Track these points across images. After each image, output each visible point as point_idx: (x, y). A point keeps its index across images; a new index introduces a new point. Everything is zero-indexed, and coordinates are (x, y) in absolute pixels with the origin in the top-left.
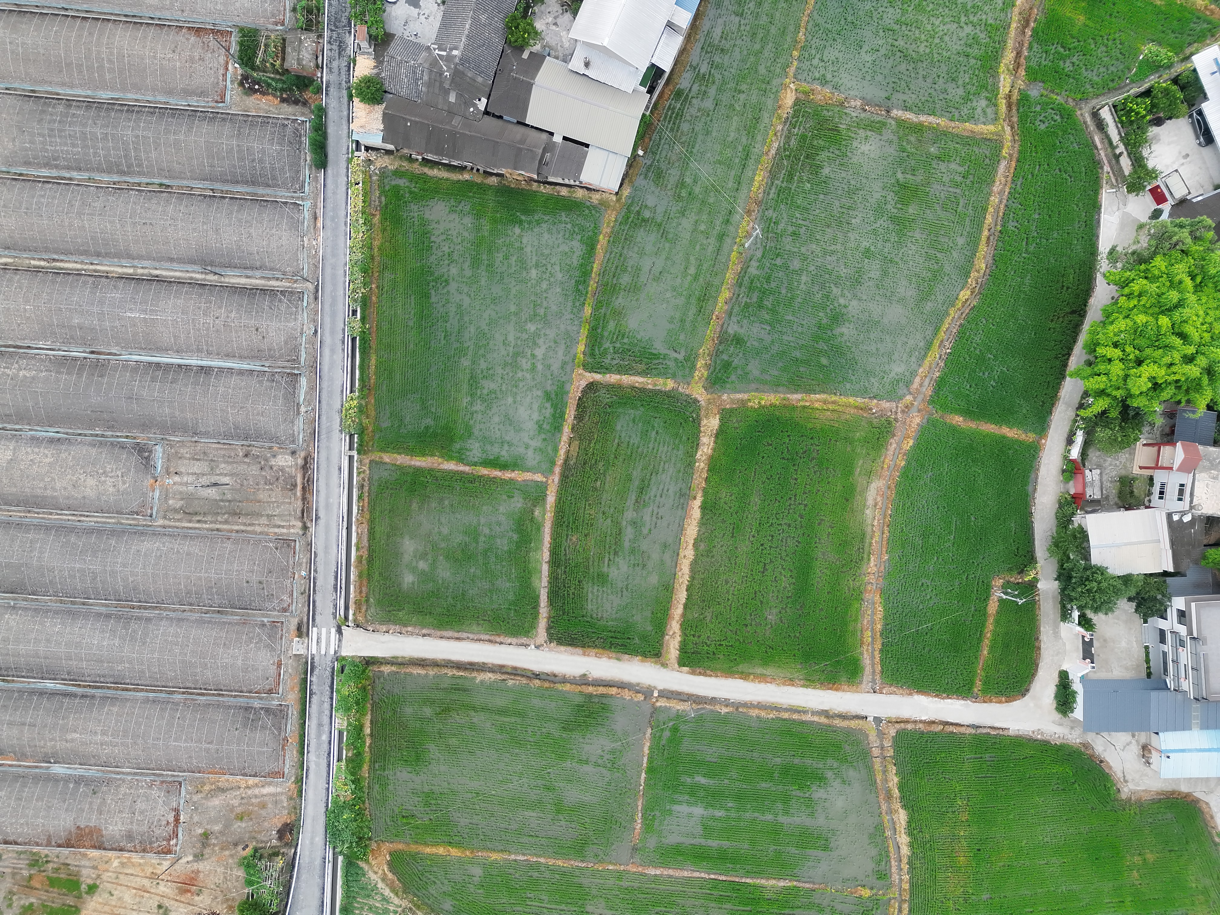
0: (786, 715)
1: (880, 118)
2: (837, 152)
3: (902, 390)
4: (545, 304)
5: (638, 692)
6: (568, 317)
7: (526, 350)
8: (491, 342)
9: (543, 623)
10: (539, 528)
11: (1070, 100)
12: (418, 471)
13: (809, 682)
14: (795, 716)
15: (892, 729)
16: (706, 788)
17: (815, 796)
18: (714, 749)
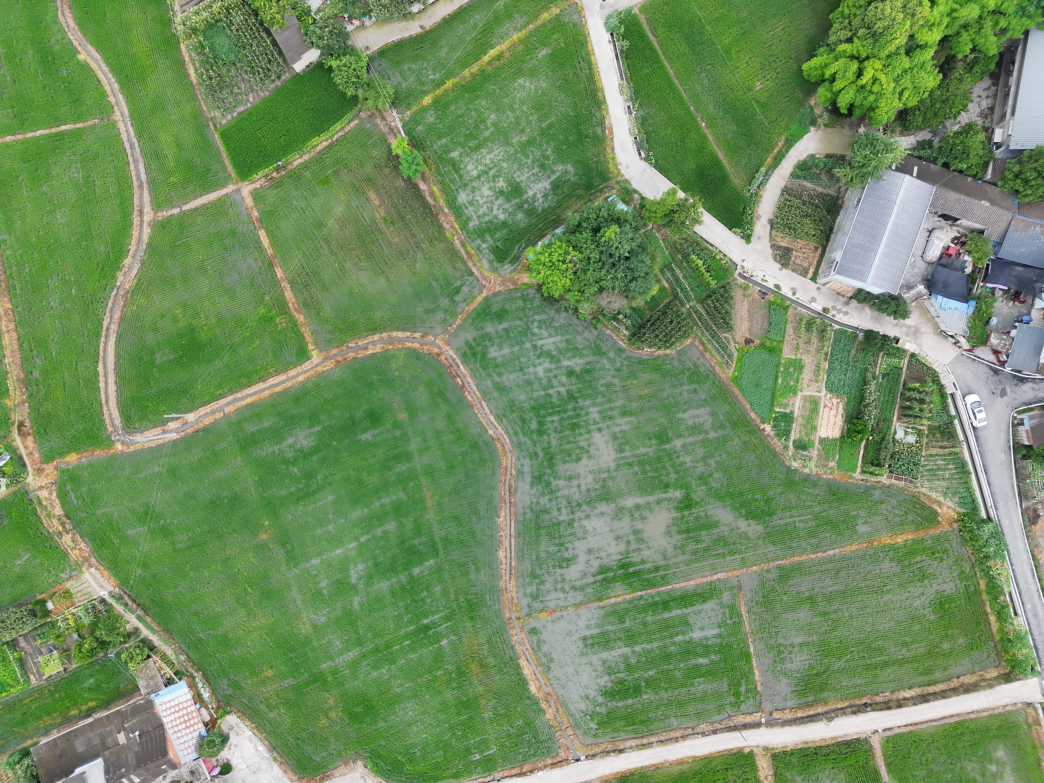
0: (653, 739)
9: (878, 753)
15: (563, 755)
16: (697, 655)
17: (606, 678)
18: (699, 689)
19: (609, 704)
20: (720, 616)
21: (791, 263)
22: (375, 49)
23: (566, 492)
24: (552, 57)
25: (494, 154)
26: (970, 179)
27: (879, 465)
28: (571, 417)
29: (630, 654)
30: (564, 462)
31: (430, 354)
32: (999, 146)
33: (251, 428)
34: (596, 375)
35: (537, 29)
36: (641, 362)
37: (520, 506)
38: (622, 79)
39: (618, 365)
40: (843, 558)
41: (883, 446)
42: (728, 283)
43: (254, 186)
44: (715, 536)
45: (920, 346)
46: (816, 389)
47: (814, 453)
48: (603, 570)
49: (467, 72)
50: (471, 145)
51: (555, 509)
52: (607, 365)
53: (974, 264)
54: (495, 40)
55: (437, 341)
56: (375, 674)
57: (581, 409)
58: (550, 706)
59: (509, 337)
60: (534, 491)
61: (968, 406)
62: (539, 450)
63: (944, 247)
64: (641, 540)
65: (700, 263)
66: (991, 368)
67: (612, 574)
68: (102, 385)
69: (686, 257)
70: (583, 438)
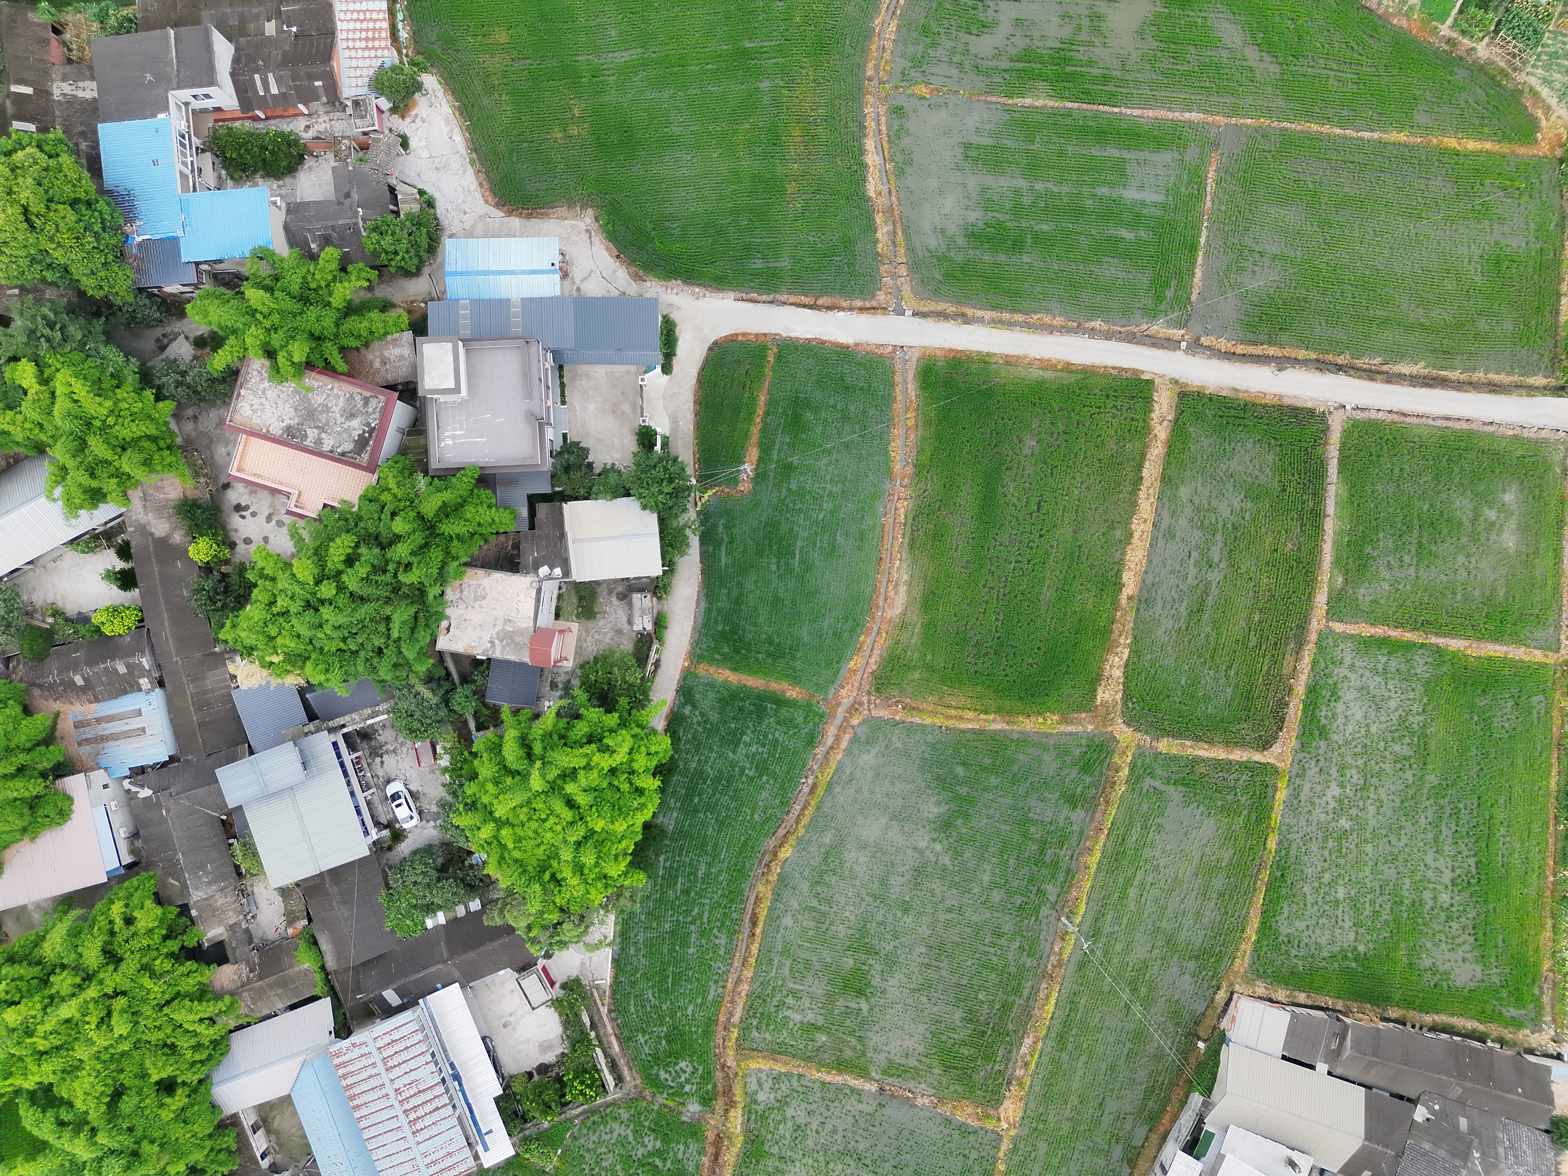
0: (1018, 317)
1: (890, 1080)
2: (944, 1038)
3: (862, 731)
4: (1326, 853)
5: (1209, 348)
6: (1296, 836)
7: (1351, 794)
8: (1398, 804)
9: (1335, 437)
10: (1337, 561)
11: (649, 1098)
12: (1497, 637)
13: (985, 360)
14: (1006, 316)
15: (881, 300)
16: (1121, 223)
17: (979, 214)
18: (1107, 273)
19: (970, 252)
20: (1173, 178)
29: (1025, 190)
40: (1380, 150)
48: (1028, 55)
64: (1097, 30)
67: (1039, 66)
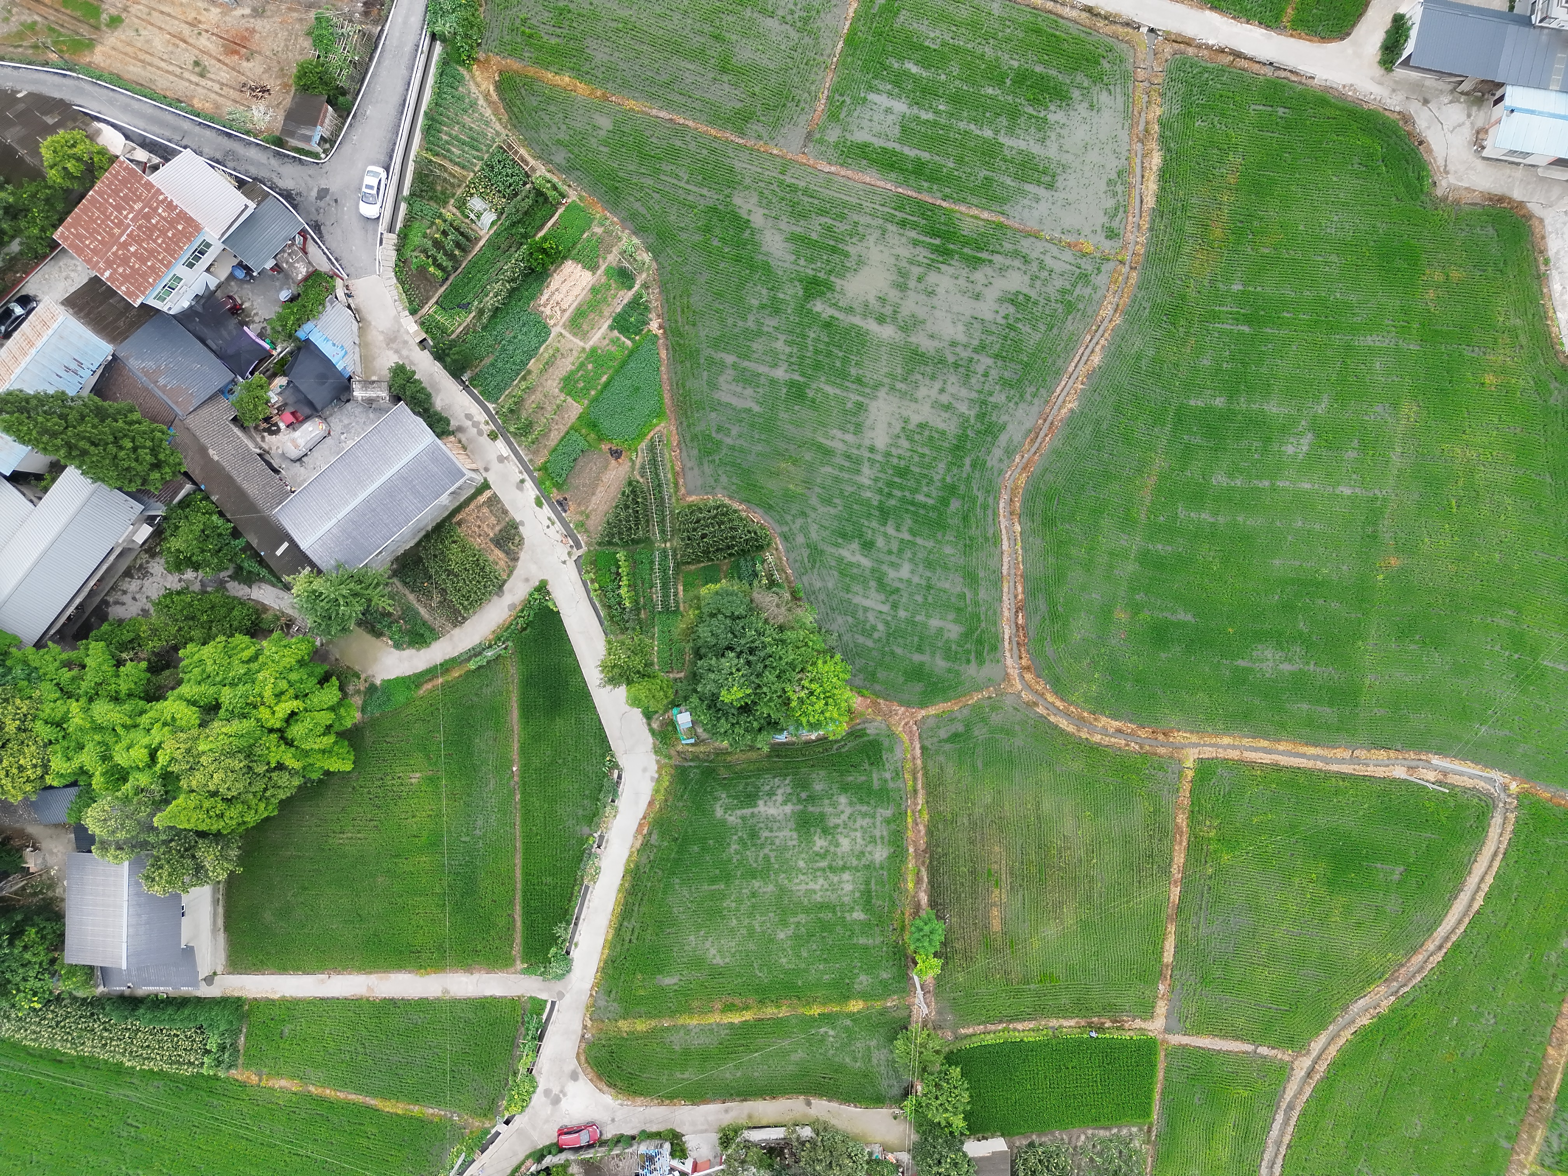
15: (1168, 49)
16: (916, 79)
17: (1051, 117)
18: (938, 33)
19: (1068, 82)
20: (856, 114)
21: (503, 524)
22: (884, 1110)
23: (964, 393)
24: (660, 969)
25: (809, 887)
26: (214, 498)
27: (539, 193)
28: (902, 488)
29: (1002, 132)
30: (943, 433)
31: (1038, 676)
32: (150, 520)
33: (1327, 713)
34: (836, 523)
35: (659, 1015)
36: (768, 508)
37: (1035, 409)
38: (587, 888)
39: (799, 522)
40: (652, 97)
41: (520, 216)
42: (599, 544)
43: (1143, 1025)
44: (802, 223)
45: (397, 319)
46: (563, 341)
47: (613, 258)
48: (974, 263)
49: (783, 1012)
50: (830, 915)
51: (990, 379)
52: (813, 529)
53: (270, 384)
54: (723, 1033)
55: (1020, 687)
56: (1353, 298)
57: (880, 491)
58: (1147, 123)
59: (921, 639)
60: (1005, 418)
61: (379, 204)
62: (967, 467)
63: (294, 430)
64: (903, 274)
65: (623, 591)
66: (321, 237)
67: (965, 250)
68: (1489, 880)
69: (637, 609)
70: (900, 451)
